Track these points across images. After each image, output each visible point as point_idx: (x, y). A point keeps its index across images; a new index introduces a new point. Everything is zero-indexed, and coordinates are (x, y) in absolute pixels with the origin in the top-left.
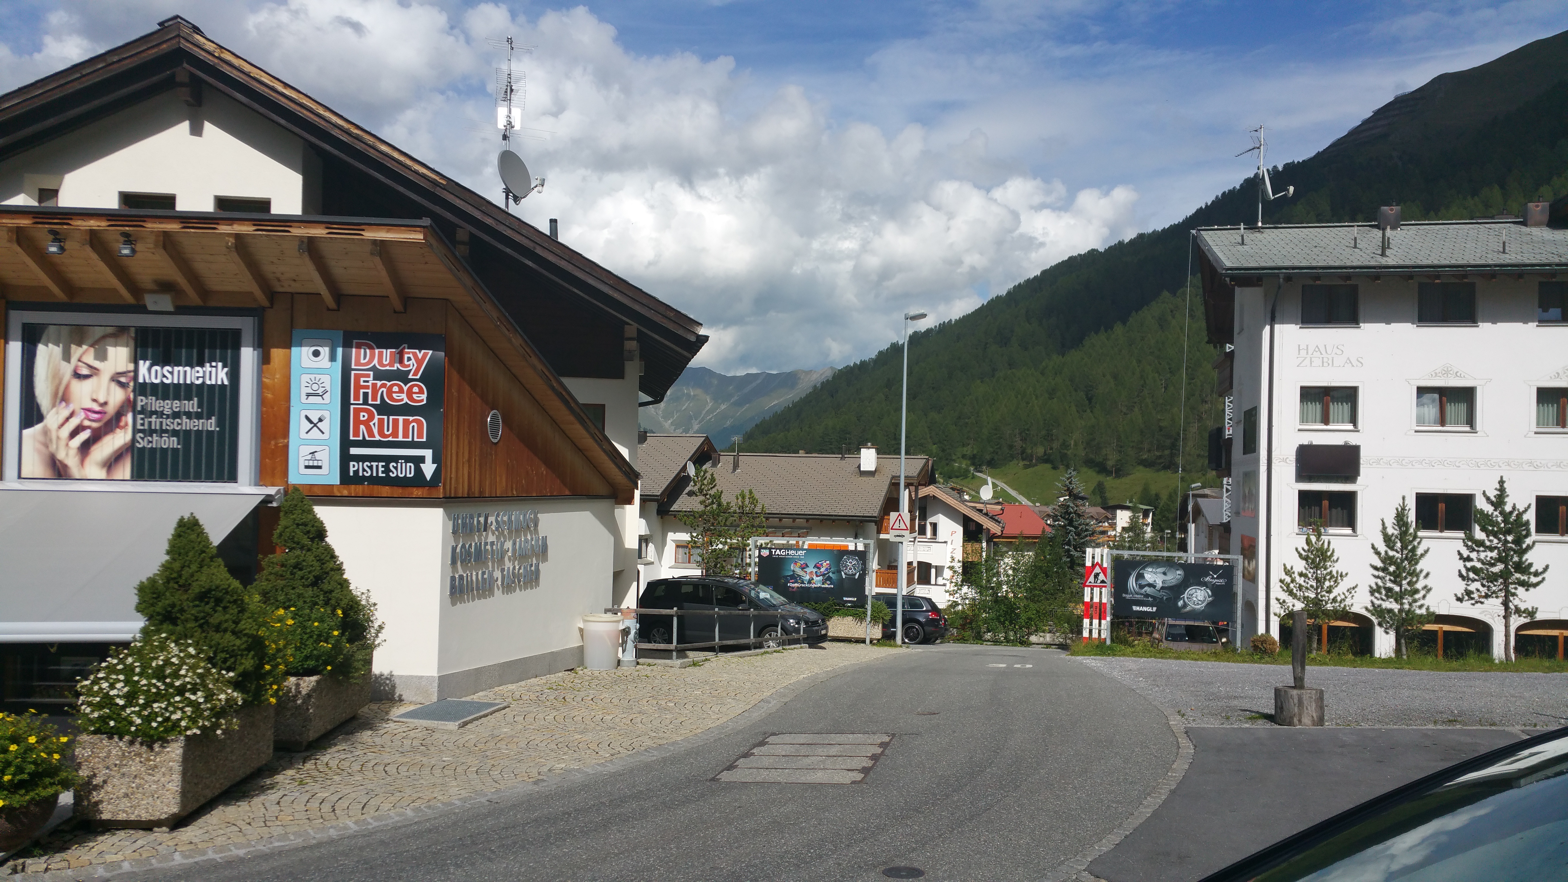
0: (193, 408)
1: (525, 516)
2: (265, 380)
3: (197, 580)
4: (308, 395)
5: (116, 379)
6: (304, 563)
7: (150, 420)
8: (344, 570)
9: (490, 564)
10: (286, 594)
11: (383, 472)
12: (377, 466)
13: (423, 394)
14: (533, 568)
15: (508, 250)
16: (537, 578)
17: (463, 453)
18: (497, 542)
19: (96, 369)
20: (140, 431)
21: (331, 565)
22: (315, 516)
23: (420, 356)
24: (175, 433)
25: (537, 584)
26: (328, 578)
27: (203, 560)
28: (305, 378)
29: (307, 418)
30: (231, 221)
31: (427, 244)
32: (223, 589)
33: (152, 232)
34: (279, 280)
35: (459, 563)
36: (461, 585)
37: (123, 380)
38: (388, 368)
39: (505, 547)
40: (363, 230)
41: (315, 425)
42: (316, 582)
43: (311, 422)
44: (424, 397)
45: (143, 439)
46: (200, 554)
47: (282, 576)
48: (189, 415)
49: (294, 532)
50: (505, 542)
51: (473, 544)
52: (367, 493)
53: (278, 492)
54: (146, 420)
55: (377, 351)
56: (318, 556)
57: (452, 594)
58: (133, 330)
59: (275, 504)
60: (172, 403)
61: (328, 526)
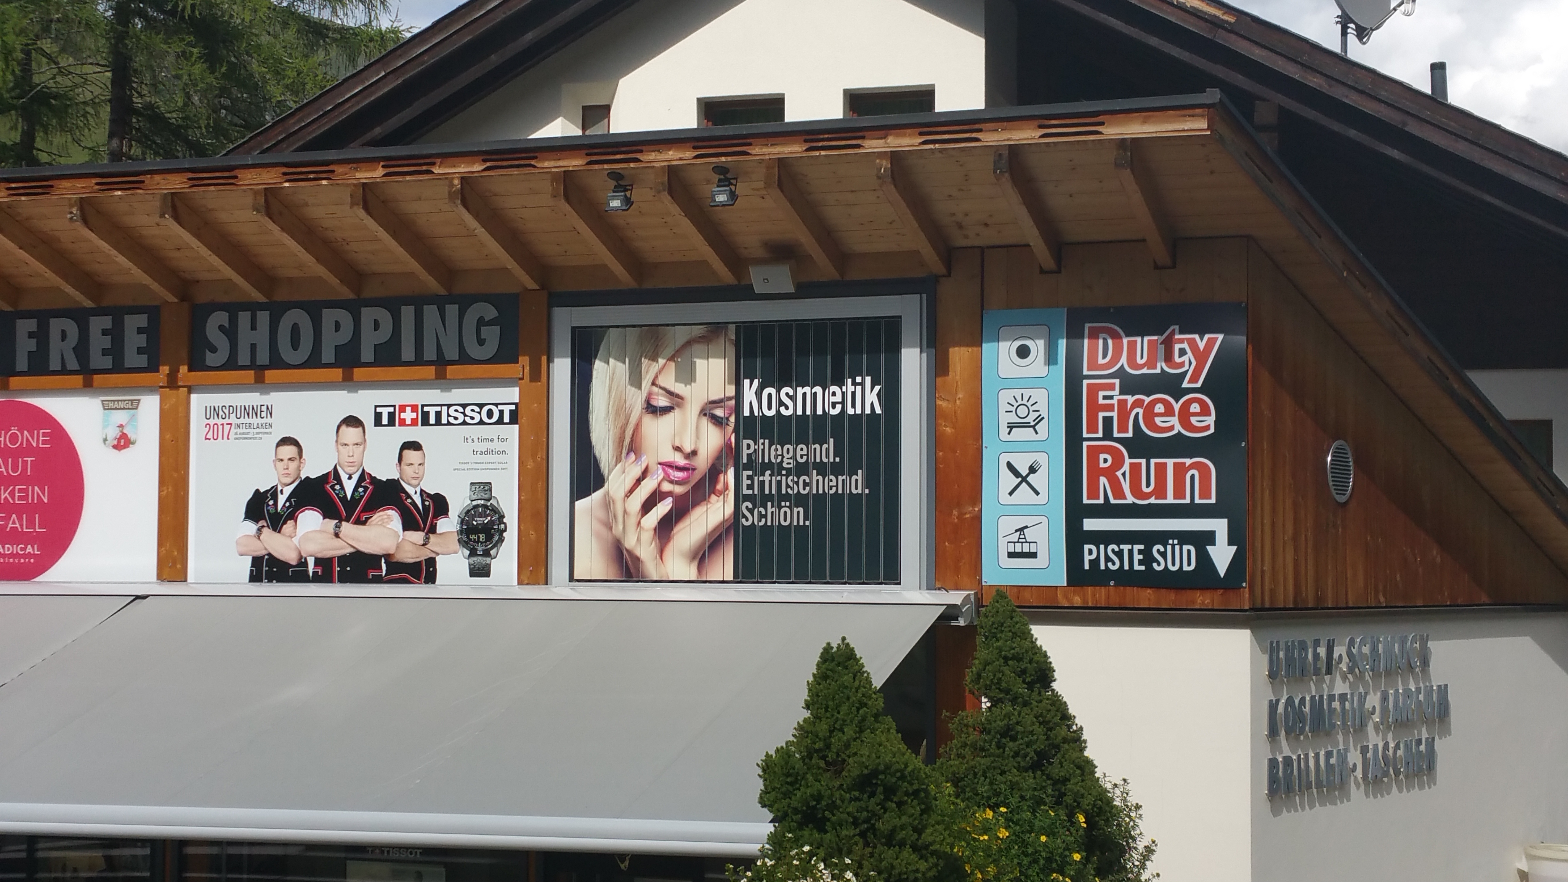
0: (827, 456)
1: (1403, 642)
2: (939, 402)
3: (855, 754)
4: (1011, 427)
5: (707, 411)
6: (1019, 728)
7: (761, 478)
8: (1085, 741)
9: (1340, 738)
10: (991, 784)
11: (1140, 562)
12: (1131, 552)
13: (1210, 415)
14: (1422, 748)
15: (1352, 133)
16: (1431, 767)
17: (1284, 525)
18: (1352, 694)
19: (678, 396)
20: (747, 498)
21: (1063, 732)
22: (1033, 642)
23: (1202, 345)
24: (800, 500)
25: (1432, 780)
26: (1059, 755)
27: (864, 719)
28: (1006, 397)
29: (1010, 466)
30: (883, 130)
31: (1215, 138)
32: (897, 771)
33: (761, 161)
34: (960, 226)
35: (1283, 733)
36: (1288, 775)
37: (719, 412)
38: (1145, 371)
39: (1368, 705)
40: (1102, 124)
41: (1024, 479)
42: (1039, 763)
43: (1016, 473)
44: (1211, 420)
45: (751, 511)
46: (858, 709)
47: (983, 749)
48: (822, 469)
49: (1000, 671)
50: (1366, 694)
51: (1308, 698)
52: (1115, 601)
53: (967, 599)
54: (756, 478)
55: (1125, 341)
56: (1041, 715)
57: (1273, 792)
58: (732, 328)
59: (962, 622)
60: (795, 450)
61: (1055, 661)
